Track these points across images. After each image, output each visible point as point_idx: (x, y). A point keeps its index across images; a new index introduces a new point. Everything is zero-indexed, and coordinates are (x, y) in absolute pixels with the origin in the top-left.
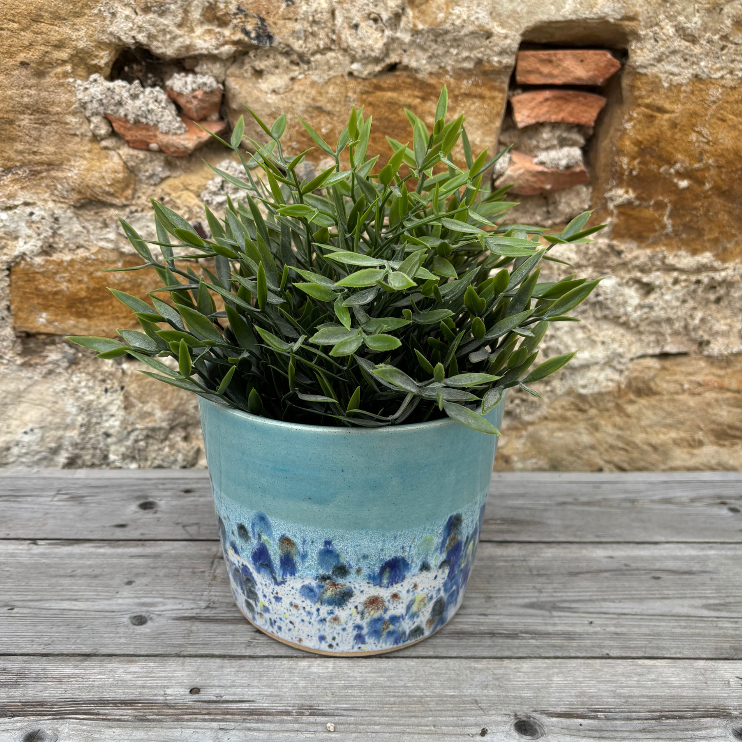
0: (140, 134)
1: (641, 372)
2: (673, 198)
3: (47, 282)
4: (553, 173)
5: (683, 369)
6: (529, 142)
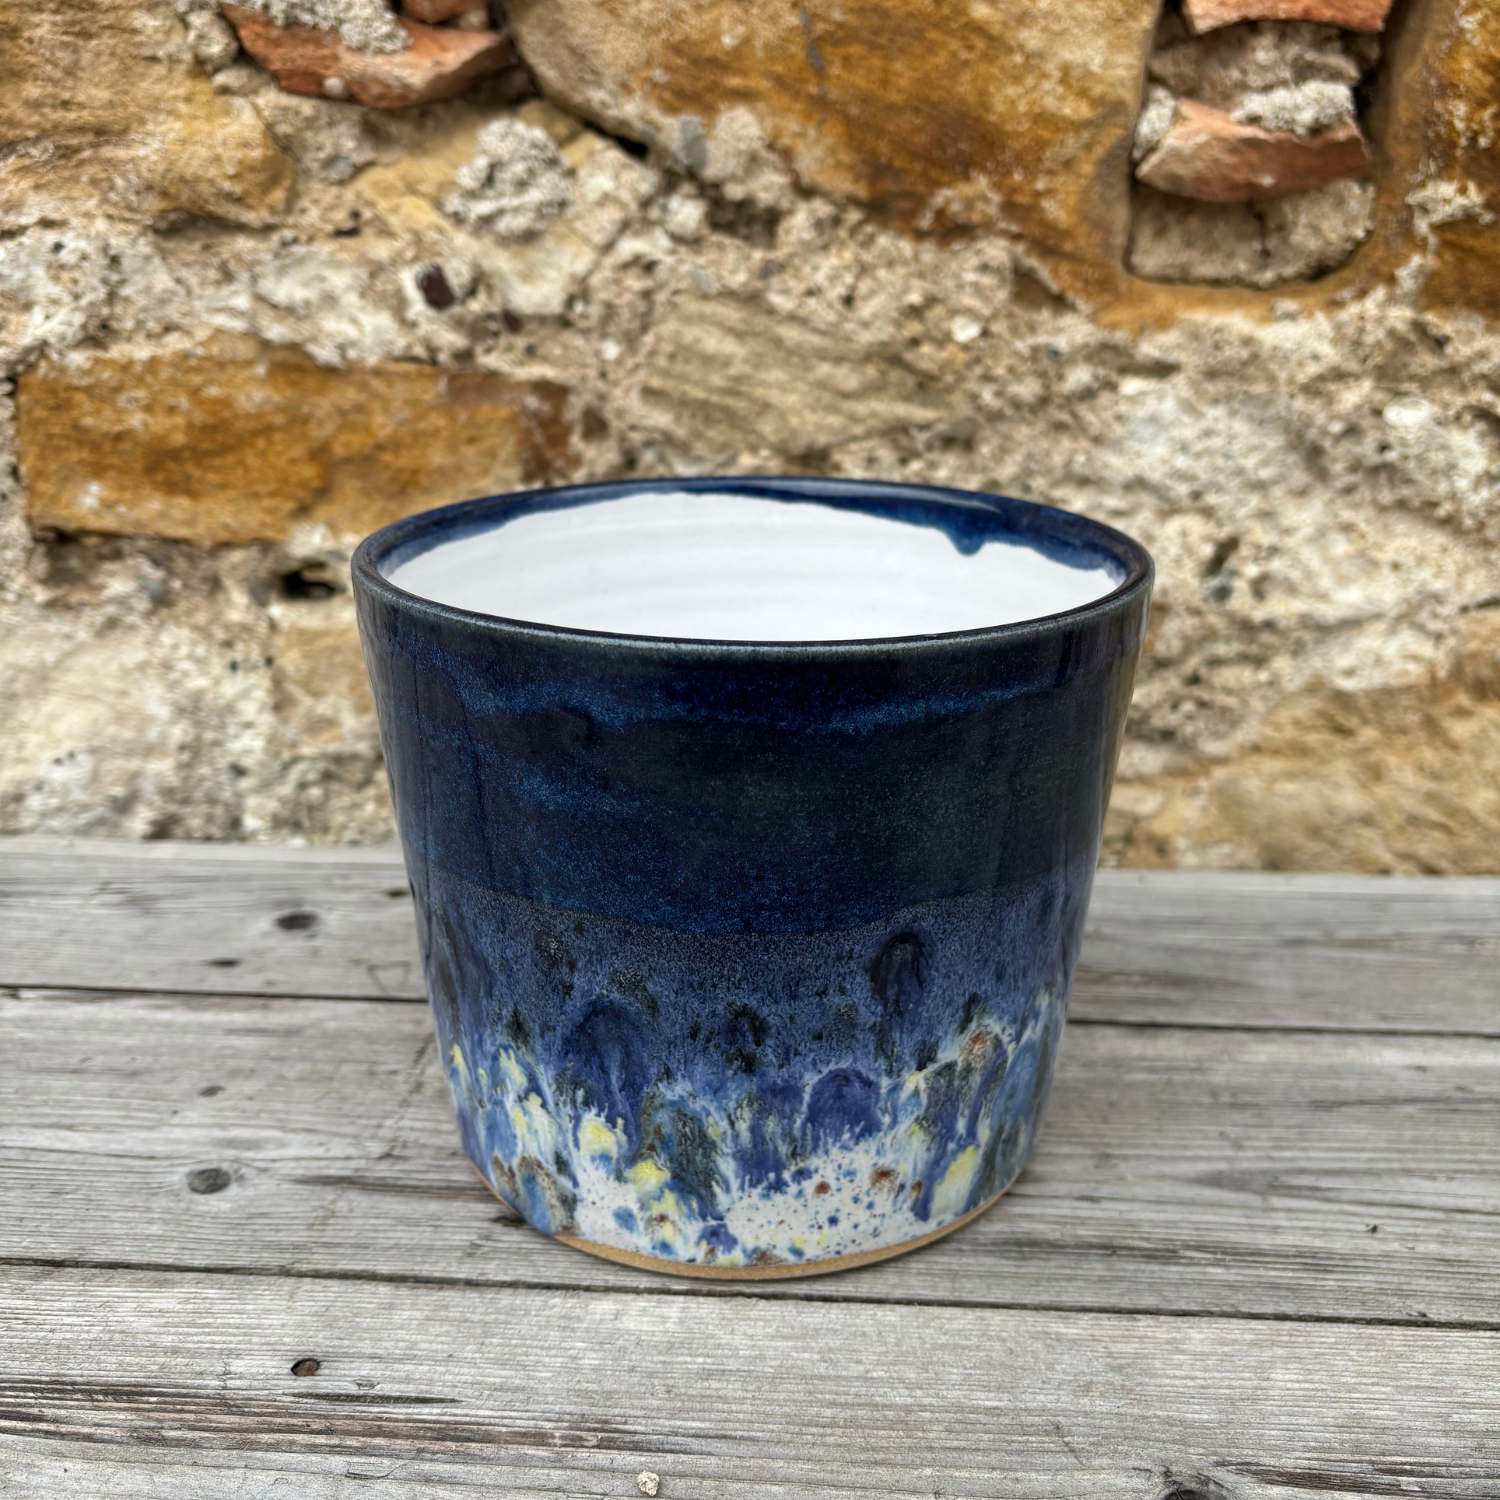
0: (300, 55)
1: (1487, 640)
3: (97, 412)
4: (1278, 146)
6: (1223, 73)
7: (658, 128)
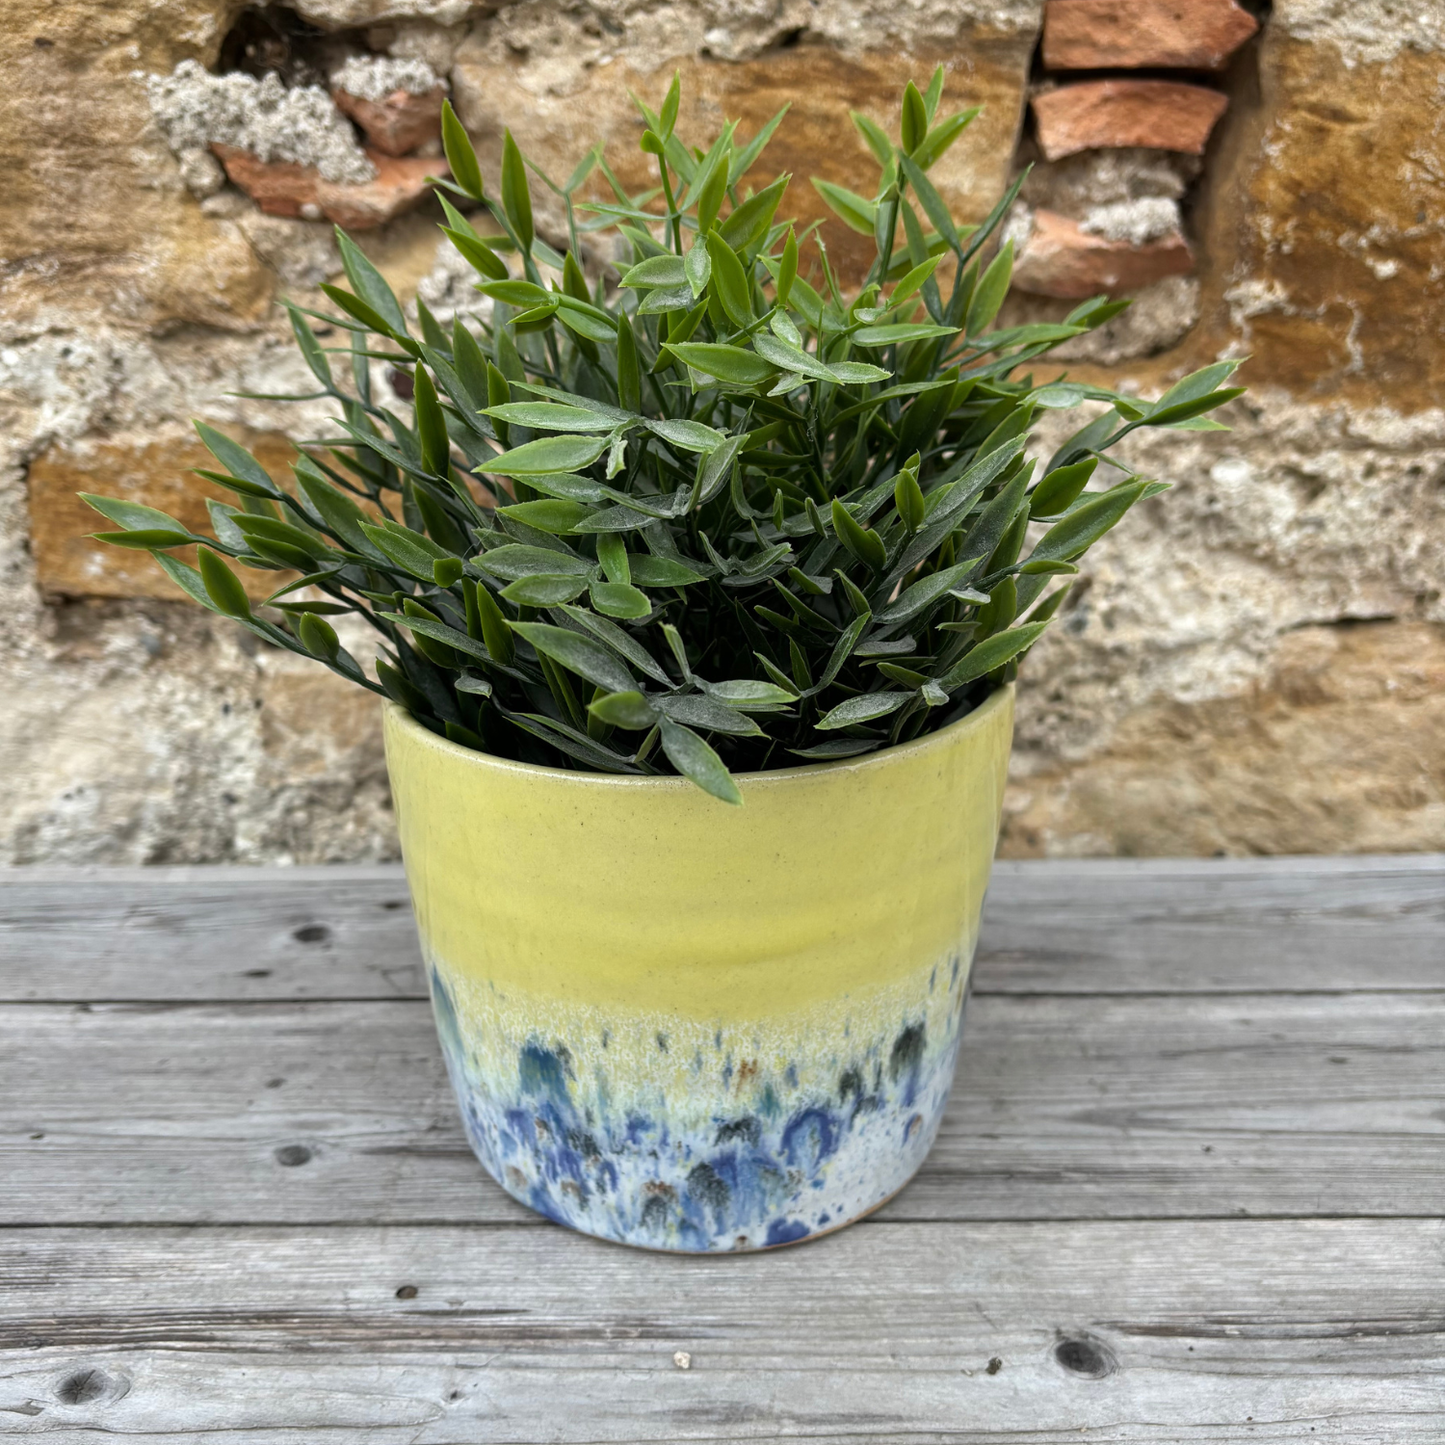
0: (282, 185)
1: (1300, 655)
2: (1366, 297)
4: (1119, 253)
5: (1385, 648)
6: (1070, 189)
7: (595, 245)
